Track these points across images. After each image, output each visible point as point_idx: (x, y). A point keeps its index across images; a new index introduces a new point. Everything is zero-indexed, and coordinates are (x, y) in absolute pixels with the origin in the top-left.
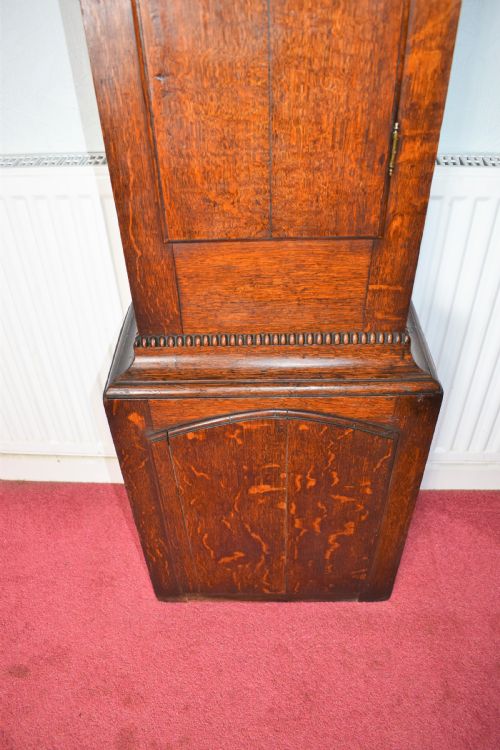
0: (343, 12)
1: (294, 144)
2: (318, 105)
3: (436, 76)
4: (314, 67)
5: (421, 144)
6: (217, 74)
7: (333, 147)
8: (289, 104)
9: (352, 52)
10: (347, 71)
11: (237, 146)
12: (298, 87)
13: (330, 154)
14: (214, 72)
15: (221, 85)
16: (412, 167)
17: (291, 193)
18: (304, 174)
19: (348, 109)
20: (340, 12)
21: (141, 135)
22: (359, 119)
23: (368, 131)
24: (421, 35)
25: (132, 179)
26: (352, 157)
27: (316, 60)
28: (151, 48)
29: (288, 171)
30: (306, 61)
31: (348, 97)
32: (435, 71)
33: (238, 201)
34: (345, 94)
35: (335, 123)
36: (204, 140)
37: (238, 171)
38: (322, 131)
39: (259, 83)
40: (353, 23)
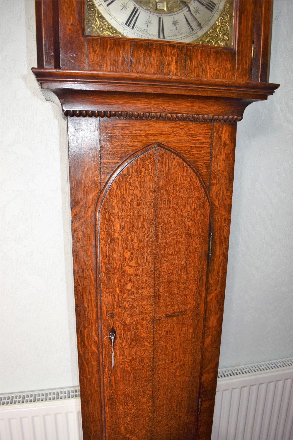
0: (180, 370)
1: (162, 412)
2: (171, 399)
3: (212, 380)
4: (169, 388)
5: (209, 402)
6: (133, 396)
7: (177, 411)
8: (160, 400)
9: (183, 380)
10: (181, 387)
11: (139, 417)
12: (164, 394)
13: (176, 413)
14: (131, 395)
15: (134, 399)
16: (206, 409)
17: (160, 429)
18: (165, 422)
19: (182, 398)
20: (178, 370)
21: (99, 418)
22: (186, 400)
23: (189, 403)
24: (206, 369)
25: (92, 434)
26: (184, 413)
27: (170, 385)
28: (107, 391)
29: (159, 422)
30: (166, 386)
31: (182, 394)
32: (212, 379)
33: (139, 435)
34: (181, 394)
35: (177, 403)
36: (126, 417)
37: (139, 425)
38: (172, 406)
39: (149, 396)
40: (183, 372)
